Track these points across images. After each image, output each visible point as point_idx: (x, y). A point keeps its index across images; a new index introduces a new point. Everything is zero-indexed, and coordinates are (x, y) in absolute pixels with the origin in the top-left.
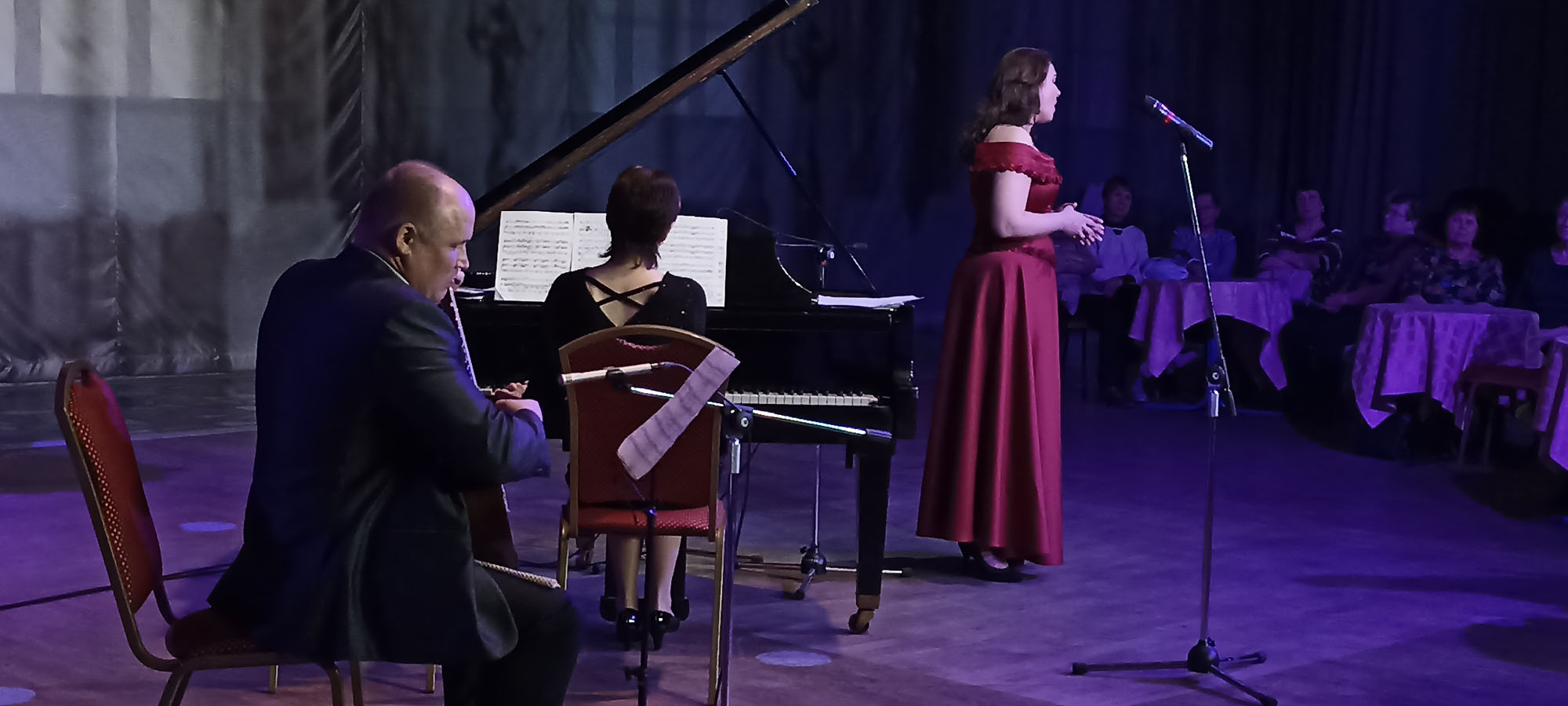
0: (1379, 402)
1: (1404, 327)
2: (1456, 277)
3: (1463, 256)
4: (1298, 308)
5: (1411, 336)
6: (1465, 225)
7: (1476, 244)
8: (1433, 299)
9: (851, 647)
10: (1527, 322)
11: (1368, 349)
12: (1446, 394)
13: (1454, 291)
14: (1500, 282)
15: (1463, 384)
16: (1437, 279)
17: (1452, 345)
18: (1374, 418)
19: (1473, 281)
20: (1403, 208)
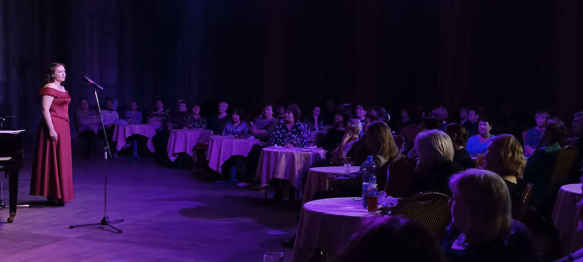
0: (174, 155)
1: (179, 135)
2: (195, 122)
3: (196, 117)
4: (157, 131)
5: (181, 137)
6: (197, 109)
7: (200, 114)
8: (190, 128)
9: (7, 227)
10: (210, 133)
11: (171, 141)
12: (190, 151)
13: (194, 126)
14: (205, 123)
15: (194, 149)
16: (190, 123)
17: (191, 139)
18: (173, 159)
19: (198, 123)
20: (184, 105)
